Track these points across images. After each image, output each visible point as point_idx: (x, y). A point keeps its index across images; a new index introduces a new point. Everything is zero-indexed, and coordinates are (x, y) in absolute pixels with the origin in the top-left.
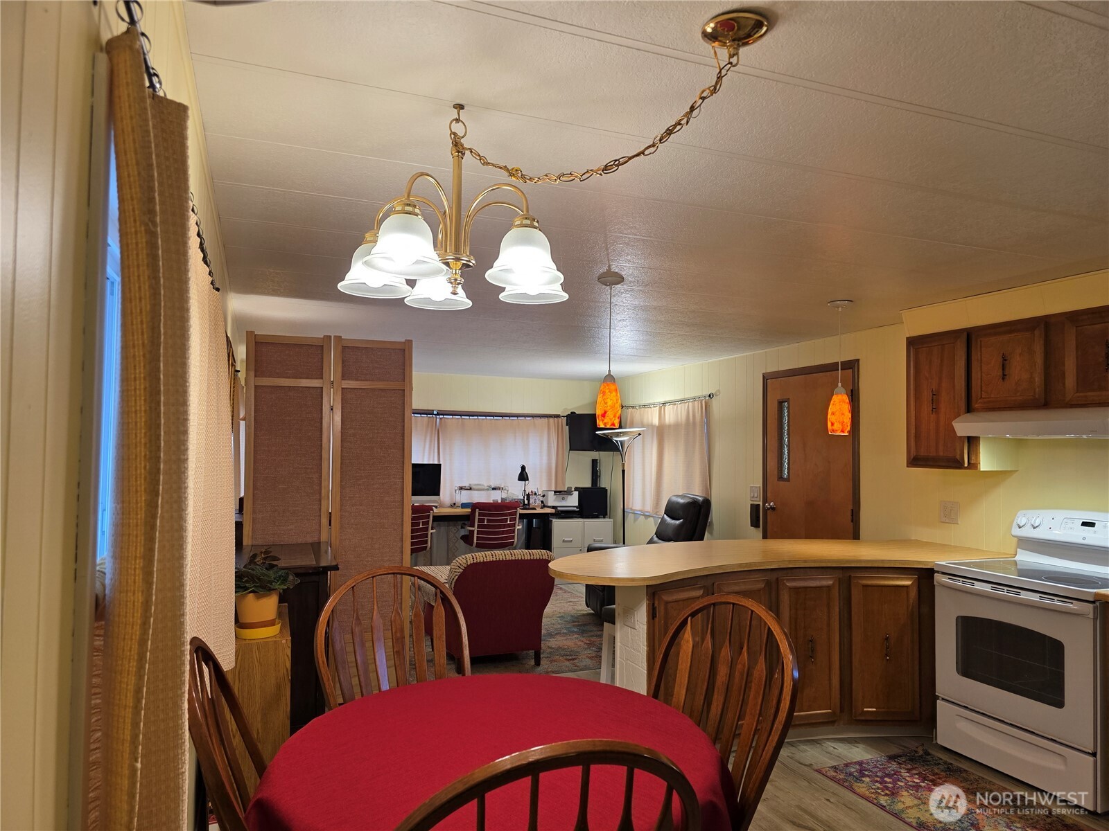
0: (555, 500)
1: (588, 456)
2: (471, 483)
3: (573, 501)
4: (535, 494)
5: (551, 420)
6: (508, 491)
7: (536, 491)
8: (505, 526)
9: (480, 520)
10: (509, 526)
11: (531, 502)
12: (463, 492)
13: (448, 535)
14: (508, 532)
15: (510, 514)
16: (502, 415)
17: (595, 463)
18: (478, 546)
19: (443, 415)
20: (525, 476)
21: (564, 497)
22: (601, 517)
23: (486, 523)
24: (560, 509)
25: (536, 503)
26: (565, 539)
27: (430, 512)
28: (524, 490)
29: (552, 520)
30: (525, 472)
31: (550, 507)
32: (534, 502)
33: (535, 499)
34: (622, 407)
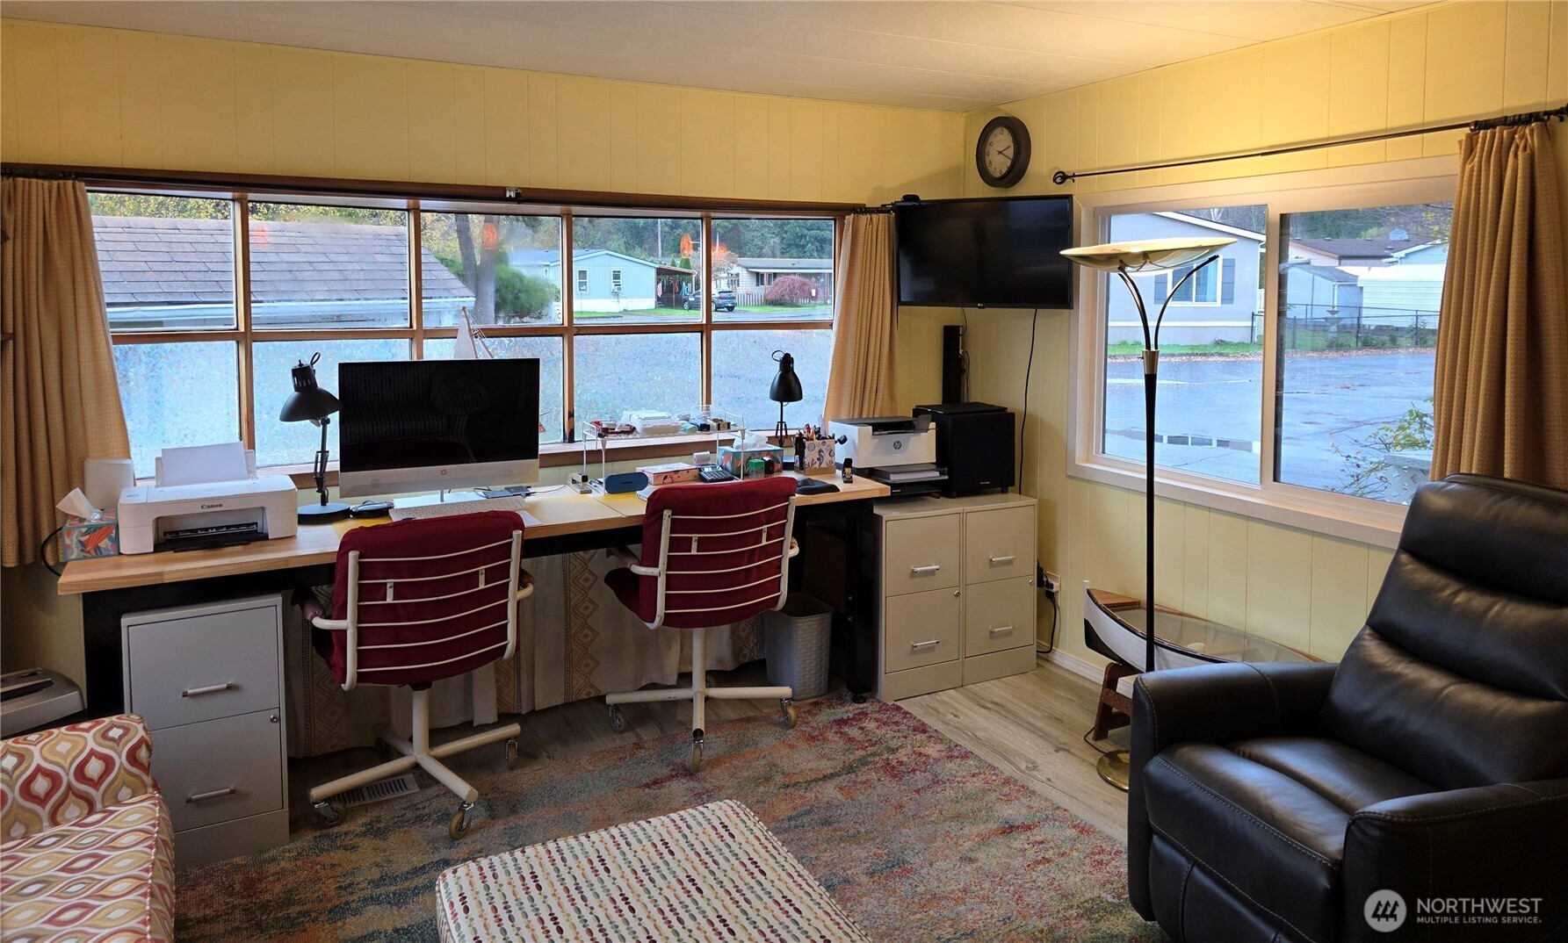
0: (875, 451)
1: (933, 318)
3: (921, 448)
4: (818, 435)
6: (743, 432)
7: (819, 425)
8: (752, 556)
9: (674, 544)
10: (765, 552)
12: (610, 441)
13: (565, 571)
14: (761, 572)
15: (770, 517)
17: (952, 337)
18: (673, 620)
20: (793, 385)
21: (899, 442)
22: (997, 492)
23: (694, 552)
24: (894, 478)
25: (824, 465)
26: (918, 569)
27: (511, 537)
28: (782, 422)
29: (879, 518)
30: (791, 373)
31: (867, 472)
32: (818, 459)
33: (820, 451)
34: (1062, 177)
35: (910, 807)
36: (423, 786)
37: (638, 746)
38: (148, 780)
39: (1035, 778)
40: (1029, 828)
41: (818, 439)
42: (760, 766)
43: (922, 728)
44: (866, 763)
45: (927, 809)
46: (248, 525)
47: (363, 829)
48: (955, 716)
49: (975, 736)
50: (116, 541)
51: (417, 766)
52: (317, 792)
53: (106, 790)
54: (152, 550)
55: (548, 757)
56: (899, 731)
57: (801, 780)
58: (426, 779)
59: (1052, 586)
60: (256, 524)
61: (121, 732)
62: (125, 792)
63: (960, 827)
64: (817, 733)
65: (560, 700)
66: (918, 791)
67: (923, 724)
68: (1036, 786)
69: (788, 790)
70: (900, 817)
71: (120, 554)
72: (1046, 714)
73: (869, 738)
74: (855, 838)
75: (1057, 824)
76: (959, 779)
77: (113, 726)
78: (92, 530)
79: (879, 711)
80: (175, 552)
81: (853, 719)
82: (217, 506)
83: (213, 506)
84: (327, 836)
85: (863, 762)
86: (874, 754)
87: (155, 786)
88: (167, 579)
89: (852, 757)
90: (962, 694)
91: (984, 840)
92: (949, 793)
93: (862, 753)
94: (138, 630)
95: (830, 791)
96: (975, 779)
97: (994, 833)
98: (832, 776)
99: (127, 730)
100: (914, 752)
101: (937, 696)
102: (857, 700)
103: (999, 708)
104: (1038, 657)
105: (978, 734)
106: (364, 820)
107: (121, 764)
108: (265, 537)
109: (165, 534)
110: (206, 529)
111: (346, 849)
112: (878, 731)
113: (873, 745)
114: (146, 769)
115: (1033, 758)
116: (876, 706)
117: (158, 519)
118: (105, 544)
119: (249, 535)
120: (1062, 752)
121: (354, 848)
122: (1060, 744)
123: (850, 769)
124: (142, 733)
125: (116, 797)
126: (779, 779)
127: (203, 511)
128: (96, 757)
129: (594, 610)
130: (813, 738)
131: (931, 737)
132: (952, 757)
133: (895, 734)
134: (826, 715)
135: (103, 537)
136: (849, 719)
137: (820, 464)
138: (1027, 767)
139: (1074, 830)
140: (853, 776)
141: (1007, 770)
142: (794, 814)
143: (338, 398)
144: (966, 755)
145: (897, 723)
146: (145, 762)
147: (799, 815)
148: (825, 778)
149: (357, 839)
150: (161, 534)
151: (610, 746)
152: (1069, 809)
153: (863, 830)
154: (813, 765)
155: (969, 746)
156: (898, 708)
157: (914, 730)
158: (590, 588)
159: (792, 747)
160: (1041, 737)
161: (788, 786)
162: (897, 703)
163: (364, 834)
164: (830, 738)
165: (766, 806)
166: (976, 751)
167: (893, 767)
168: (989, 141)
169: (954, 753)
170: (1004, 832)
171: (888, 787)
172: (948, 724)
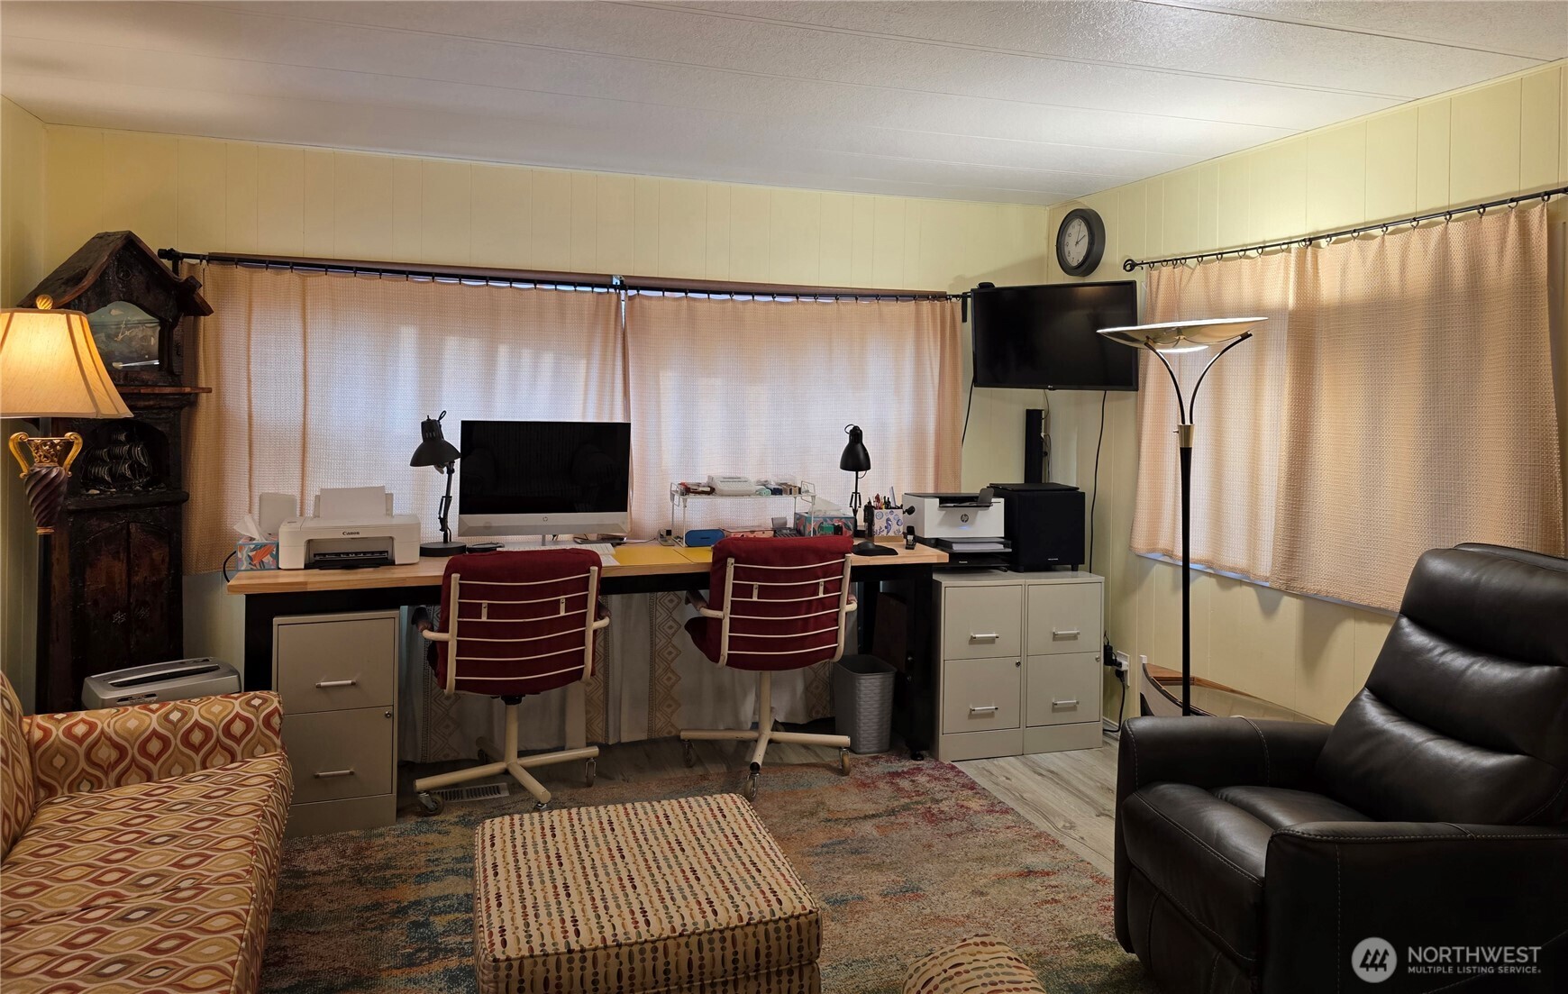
0: (942, 523)
1: (1015, 401)
2: (712, 473)
3: (990, 525)
4: (887, 505)
5: (926, 304)
6: (813, 497)
7: (888, 495)
8: (809, 607)
9: (737, 590)
10: (822, 604)
11: (876, 528)
12: (691, 499)
13: (652, 617)
14: (819, 622)
15: (827, 571)
16: (797, 293)
17: (1034, 420)
18: (733, 662)
19: (638, 288)
20: (862, 456)
21: (966, 515)
22: (1067, 570)
23: (755, 599)
24: (957, 548)
25: (891, 534)
26: (977, 636)
27: (589, 571)
28: (856, 493)
29: (939, 584)
30: (859, 445)
31: (933, 542)
32: (886, 527)
33: (888, 520)
34: (1131, 265)
35: (938, 847)
36: (512, 793)
37: (704, 777)
38: (278, 742)
39: (1069, 835)
40: (1048, 874)
41: (887, 508)
42: (809, 803)
43: (972, 786)
44: (909, 809)
45: (954, 851)
46: (381, 553)
47: (457, 820)
48: (1007, 778)
49: (1022, 797)
50: (276, 557)
51: (506, 772)
52: (421, 784)
53: (247, 744)
54: (303, 567)
55: (624, 780)
56: (948, 786)
57: (843, 817)
58: (517, 787)
59: (1120, 664)
60: (387, 552)
61: (260, 701)
62: (260, 749)
63: (980, 866)
64: (869, 781)
65: (643, 737)
66: (950, 836)
67: (974, 782)
68: (1068, 842)
69: (829, 824)
70: (927, 854)
71: (280, 569)
72: (1099, 784)
73: (917, 789)
74: (879, 867)
75: (1076, 873)
76: (993, 829)
77: (256, 697)
78: (259, 547)
79: (933, 769)
80: (321, 569)
81: (907, 773)
82: (355, 533)
83: (352, 533)
84: (426, 822)
85: (906, 808)
86: (917, 803)
87: (283, 748)
88: (310, 588)
89: (896, 803)
90: (1021, 761)
91: (1000, 880)
92: (980, 840)
93: (907, 800)
94: (286, 630)
95: (868, 828)
96: (1008, 831)
97: (1014, 875)
98: (873, 816)
99: (265, 701)
100: (957, 804)
101: (995, 761)
102: (915, 757)
103: (1055, 776)
104: (1104, 734)
105: (1025, 795)
106: (460, 813)
107: (258, 726)
108: (391, 563)
109: (315, 555)
110: (348, 554)
111: (440, 833)
112: (928, 785)
113: (919, 795)
114: (277, 733)
115: (1073, 819)
116: (933, 764)
117: (309, 542)
118: (268, 559)
119: (382, 559)
120: (1103, 817)
121: (447, 833)
122: (1105, 810)
123: (892, 812)
124: (276, 704)
125: (252, 753)
126: (823, 815)
127: (344, 537)
128: (240, 718)
129: (677, 655)
130: (864, 785)
131: (976, 793)
132: (992, 811)
133: (943, 788)
134: (882, 767)
135: (267, 552)
136: (903, 772)
137: (888, 532)
138: (1064, 826)
139: (1091, 880)
140: (893, 818)
141: (1043, 826)
142: (828, 842)
143: (459, 450)
144: (1007, 811)
145: (948, 780)
146: (277, 728)
147: (832, 844)
148: (866, 817)
149: (451, 827)
150: (312, 556)
151: (679, 776)
152: (1093, 863)
153: (888, 861)
154: (858, 806)
155: (1011, 804)
156: (953, 768)
157: (963, 787)
158: (673, 634)
159: (843, 790)
160: (1087, 803)
161: (830, 820)
162: (953, 763)
163: (456, 823)
164: (881, 786)
165: (805, 834)
166: (1018, 809)
167: (933, 815)
168: (1068, 232)
169: (996, 808)
170: (1021, 875)
171: (925, 831)
172: (997, 784)
